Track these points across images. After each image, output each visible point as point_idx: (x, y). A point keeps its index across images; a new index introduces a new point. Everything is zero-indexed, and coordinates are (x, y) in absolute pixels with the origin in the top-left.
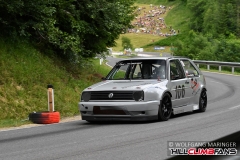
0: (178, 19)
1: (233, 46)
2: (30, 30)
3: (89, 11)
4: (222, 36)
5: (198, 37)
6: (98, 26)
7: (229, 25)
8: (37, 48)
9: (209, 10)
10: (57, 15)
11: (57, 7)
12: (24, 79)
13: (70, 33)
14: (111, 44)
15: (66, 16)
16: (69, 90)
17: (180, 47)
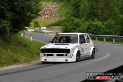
0: (65, 10)
1: (96, 25)
3: (15, 6)
4: (90, 20)
5: (77, 20)
6: (20, 14)
7: (94, 14)
9: (83, 5)
13: (5, 19)
14: (28, 25)
15: (2, 9)
16: (4, 51)
17: (66, 26)
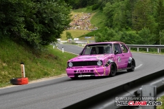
0: (98, 20)
1: (130, 35)
2: (9, 31)
3: (44, 18)
4: (124, 29)
5: (110, 31)
6: (50, 27)
7: (128, 23)
8: (15, 41)
9: (116, 15)
10: (26, 22)
11: (25, 17)
12: (7, 59)
13: (33, 32)
14: (58, 36)
15: (31, 22)
16: (34, 65)
17: (100, 37)
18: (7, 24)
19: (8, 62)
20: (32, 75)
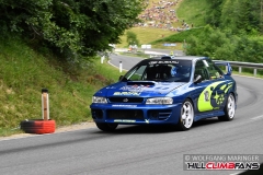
0: (191, 11)
1: (256, 43)
2: (22, 24)
3: (91, 3)
4: (243, 31)
5: (215, 33)
6: (100, 19)
7: (251, 19)
8: (30, 45)
9: (227, 1)
10: (54, 8)
12: (15, 81)
13: (68, 29)
14: (115, 41)
15: (64, 9)
16: (66, 94)
17: (194, 44)
18: (18, 12)
19: (17, 87)
20: (62, 114)
